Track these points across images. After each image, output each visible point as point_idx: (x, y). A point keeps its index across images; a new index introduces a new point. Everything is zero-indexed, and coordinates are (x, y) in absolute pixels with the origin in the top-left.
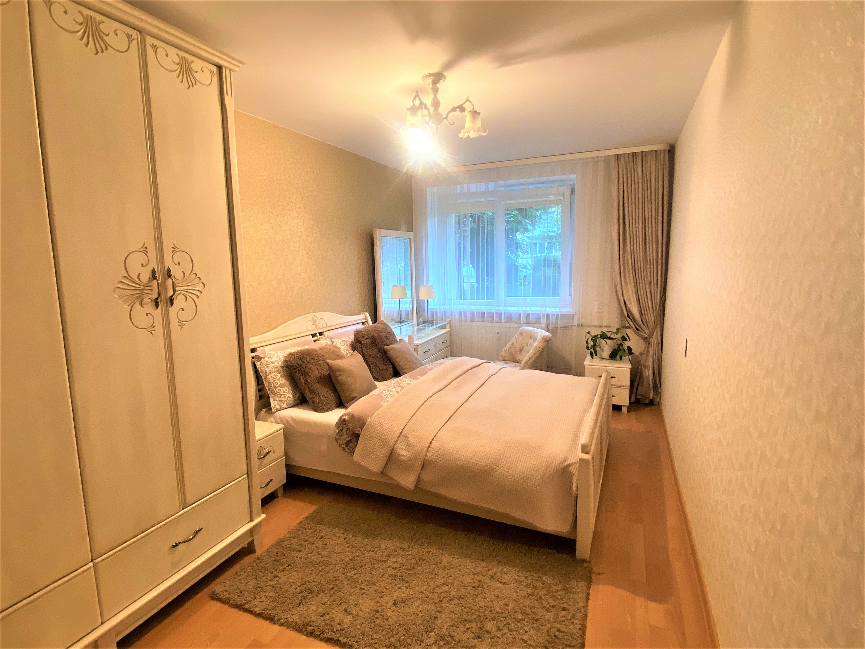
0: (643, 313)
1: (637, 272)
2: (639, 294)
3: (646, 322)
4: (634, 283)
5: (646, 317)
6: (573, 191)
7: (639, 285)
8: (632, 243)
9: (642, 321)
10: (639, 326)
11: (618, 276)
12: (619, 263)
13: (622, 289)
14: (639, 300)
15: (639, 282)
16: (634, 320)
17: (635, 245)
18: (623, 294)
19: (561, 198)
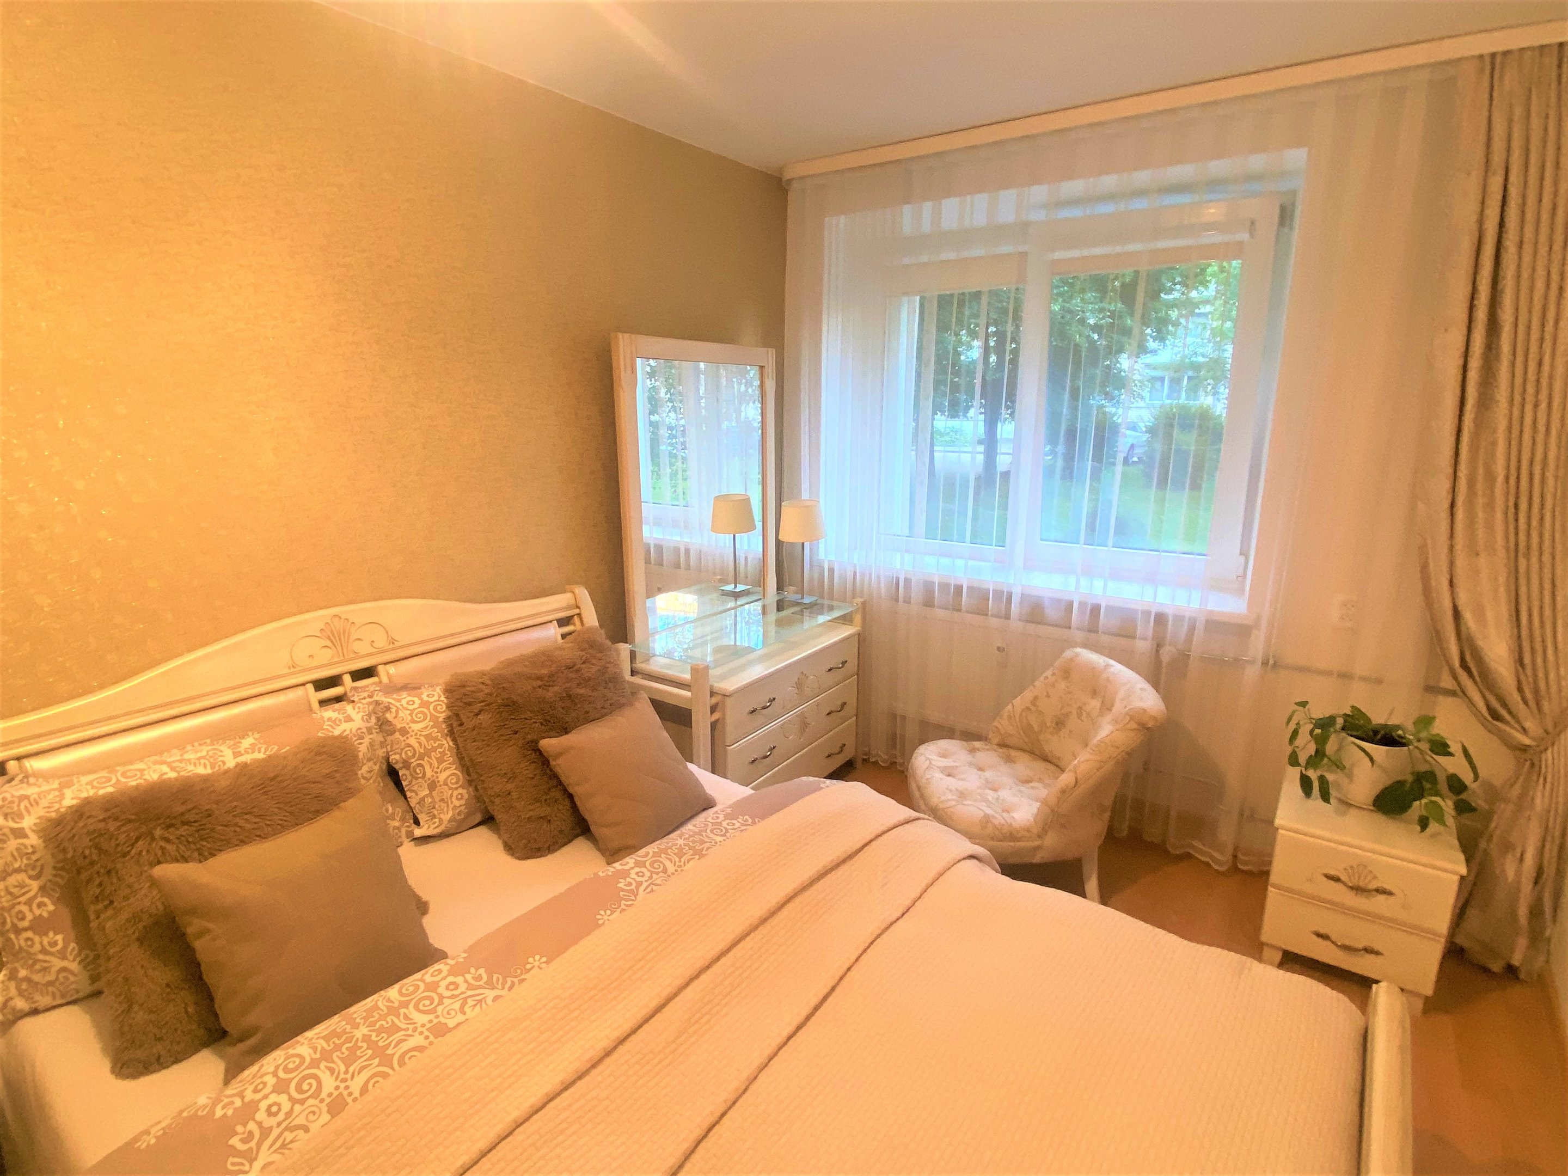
0: (1527, 659)
1: (1523, 506)
2: (1523, 590)
3: (1536, 692)
4: (1507, 549)
5: (1535, 676)
6: (1285, 215)
7: (1527, 556)
8: (1518, 398)
9: (1520, 689)
10: (1505, 705)
11: (1444, 515)
12: (1450, 470)
13: (1452, 564)
14: (1517, 611)
15: (1528, 547)
16: (1485, 679)
17: (1529, 408)
18: (1451, 583)
19: (1245, 236)
